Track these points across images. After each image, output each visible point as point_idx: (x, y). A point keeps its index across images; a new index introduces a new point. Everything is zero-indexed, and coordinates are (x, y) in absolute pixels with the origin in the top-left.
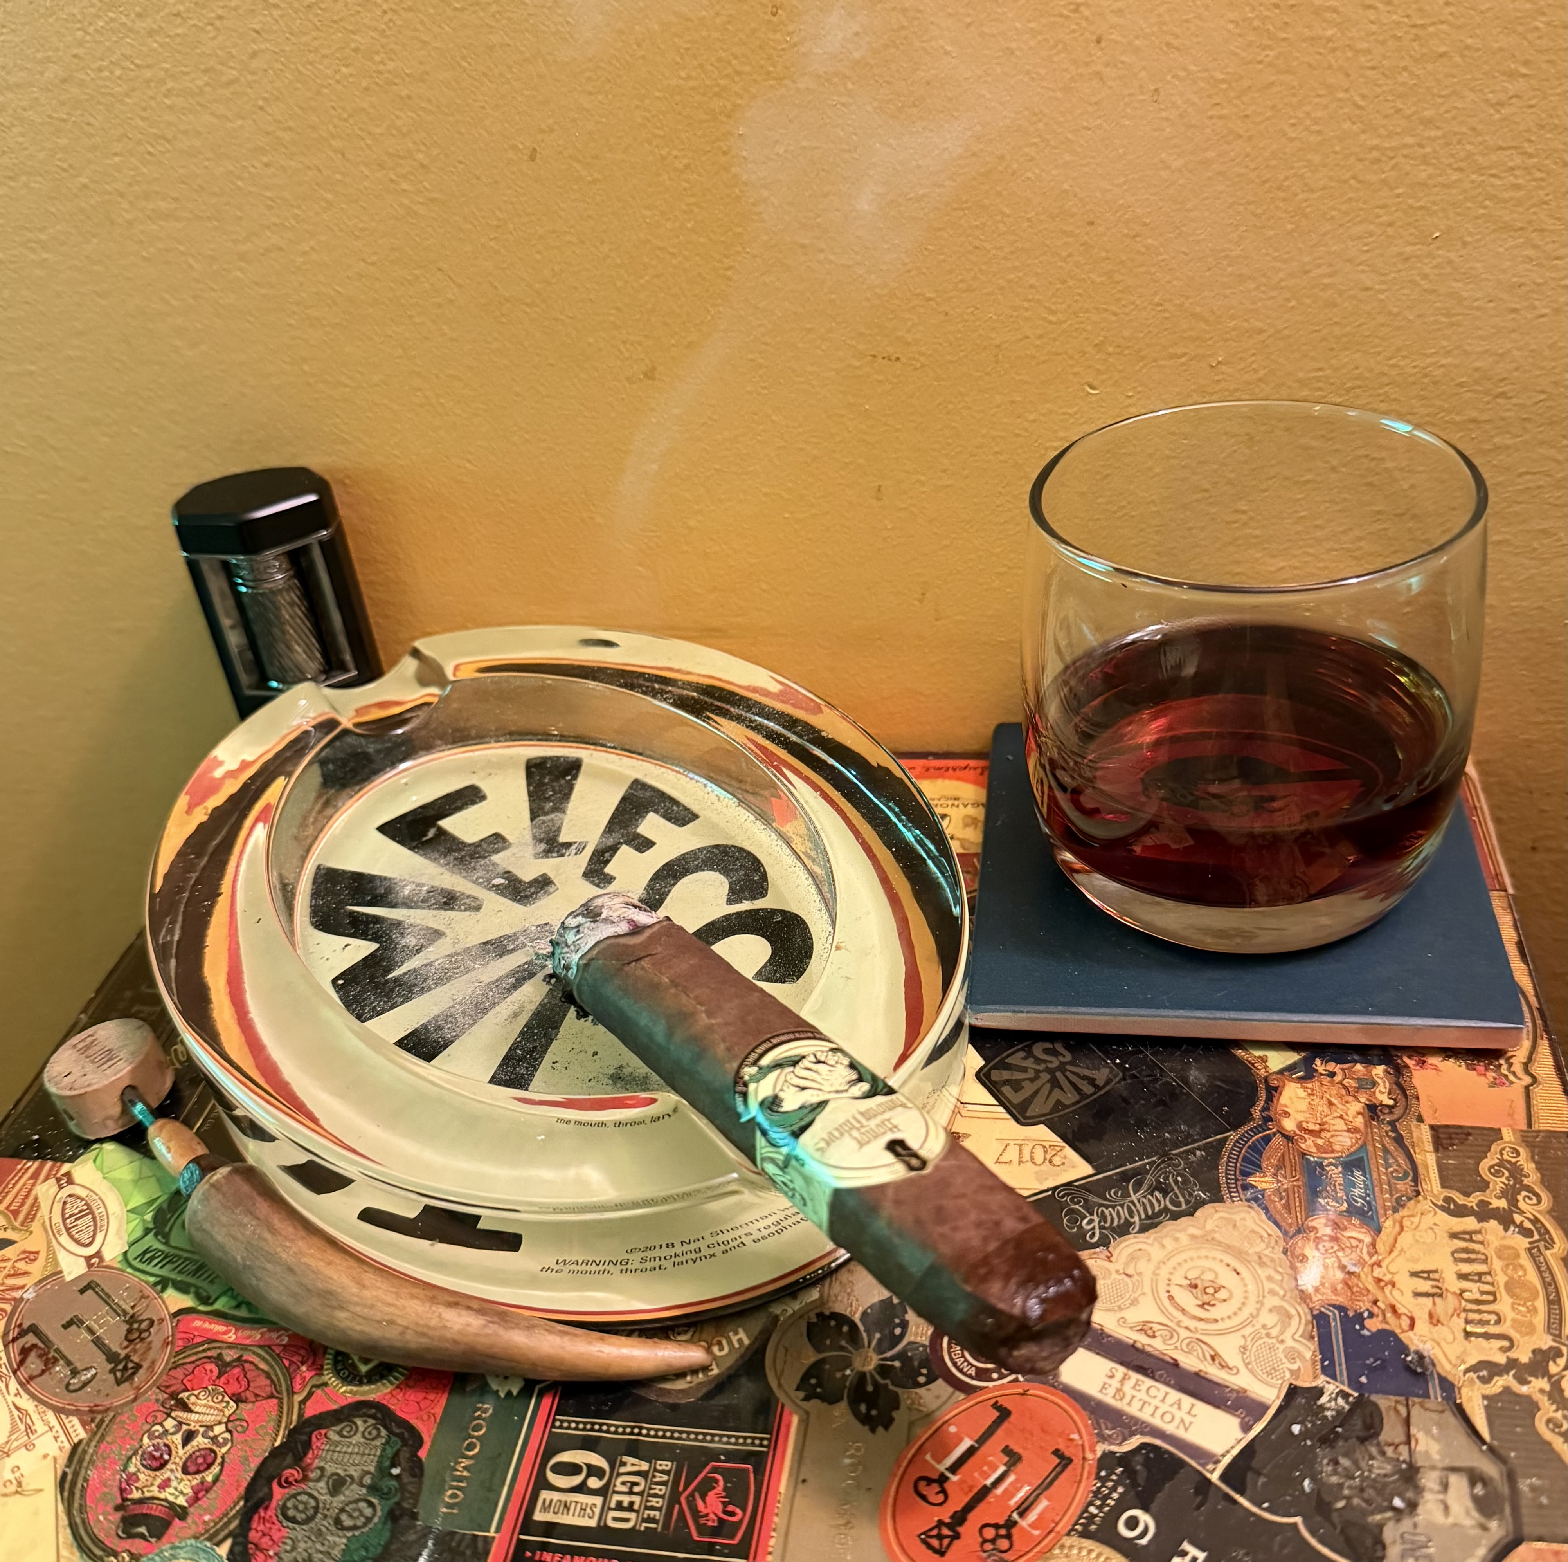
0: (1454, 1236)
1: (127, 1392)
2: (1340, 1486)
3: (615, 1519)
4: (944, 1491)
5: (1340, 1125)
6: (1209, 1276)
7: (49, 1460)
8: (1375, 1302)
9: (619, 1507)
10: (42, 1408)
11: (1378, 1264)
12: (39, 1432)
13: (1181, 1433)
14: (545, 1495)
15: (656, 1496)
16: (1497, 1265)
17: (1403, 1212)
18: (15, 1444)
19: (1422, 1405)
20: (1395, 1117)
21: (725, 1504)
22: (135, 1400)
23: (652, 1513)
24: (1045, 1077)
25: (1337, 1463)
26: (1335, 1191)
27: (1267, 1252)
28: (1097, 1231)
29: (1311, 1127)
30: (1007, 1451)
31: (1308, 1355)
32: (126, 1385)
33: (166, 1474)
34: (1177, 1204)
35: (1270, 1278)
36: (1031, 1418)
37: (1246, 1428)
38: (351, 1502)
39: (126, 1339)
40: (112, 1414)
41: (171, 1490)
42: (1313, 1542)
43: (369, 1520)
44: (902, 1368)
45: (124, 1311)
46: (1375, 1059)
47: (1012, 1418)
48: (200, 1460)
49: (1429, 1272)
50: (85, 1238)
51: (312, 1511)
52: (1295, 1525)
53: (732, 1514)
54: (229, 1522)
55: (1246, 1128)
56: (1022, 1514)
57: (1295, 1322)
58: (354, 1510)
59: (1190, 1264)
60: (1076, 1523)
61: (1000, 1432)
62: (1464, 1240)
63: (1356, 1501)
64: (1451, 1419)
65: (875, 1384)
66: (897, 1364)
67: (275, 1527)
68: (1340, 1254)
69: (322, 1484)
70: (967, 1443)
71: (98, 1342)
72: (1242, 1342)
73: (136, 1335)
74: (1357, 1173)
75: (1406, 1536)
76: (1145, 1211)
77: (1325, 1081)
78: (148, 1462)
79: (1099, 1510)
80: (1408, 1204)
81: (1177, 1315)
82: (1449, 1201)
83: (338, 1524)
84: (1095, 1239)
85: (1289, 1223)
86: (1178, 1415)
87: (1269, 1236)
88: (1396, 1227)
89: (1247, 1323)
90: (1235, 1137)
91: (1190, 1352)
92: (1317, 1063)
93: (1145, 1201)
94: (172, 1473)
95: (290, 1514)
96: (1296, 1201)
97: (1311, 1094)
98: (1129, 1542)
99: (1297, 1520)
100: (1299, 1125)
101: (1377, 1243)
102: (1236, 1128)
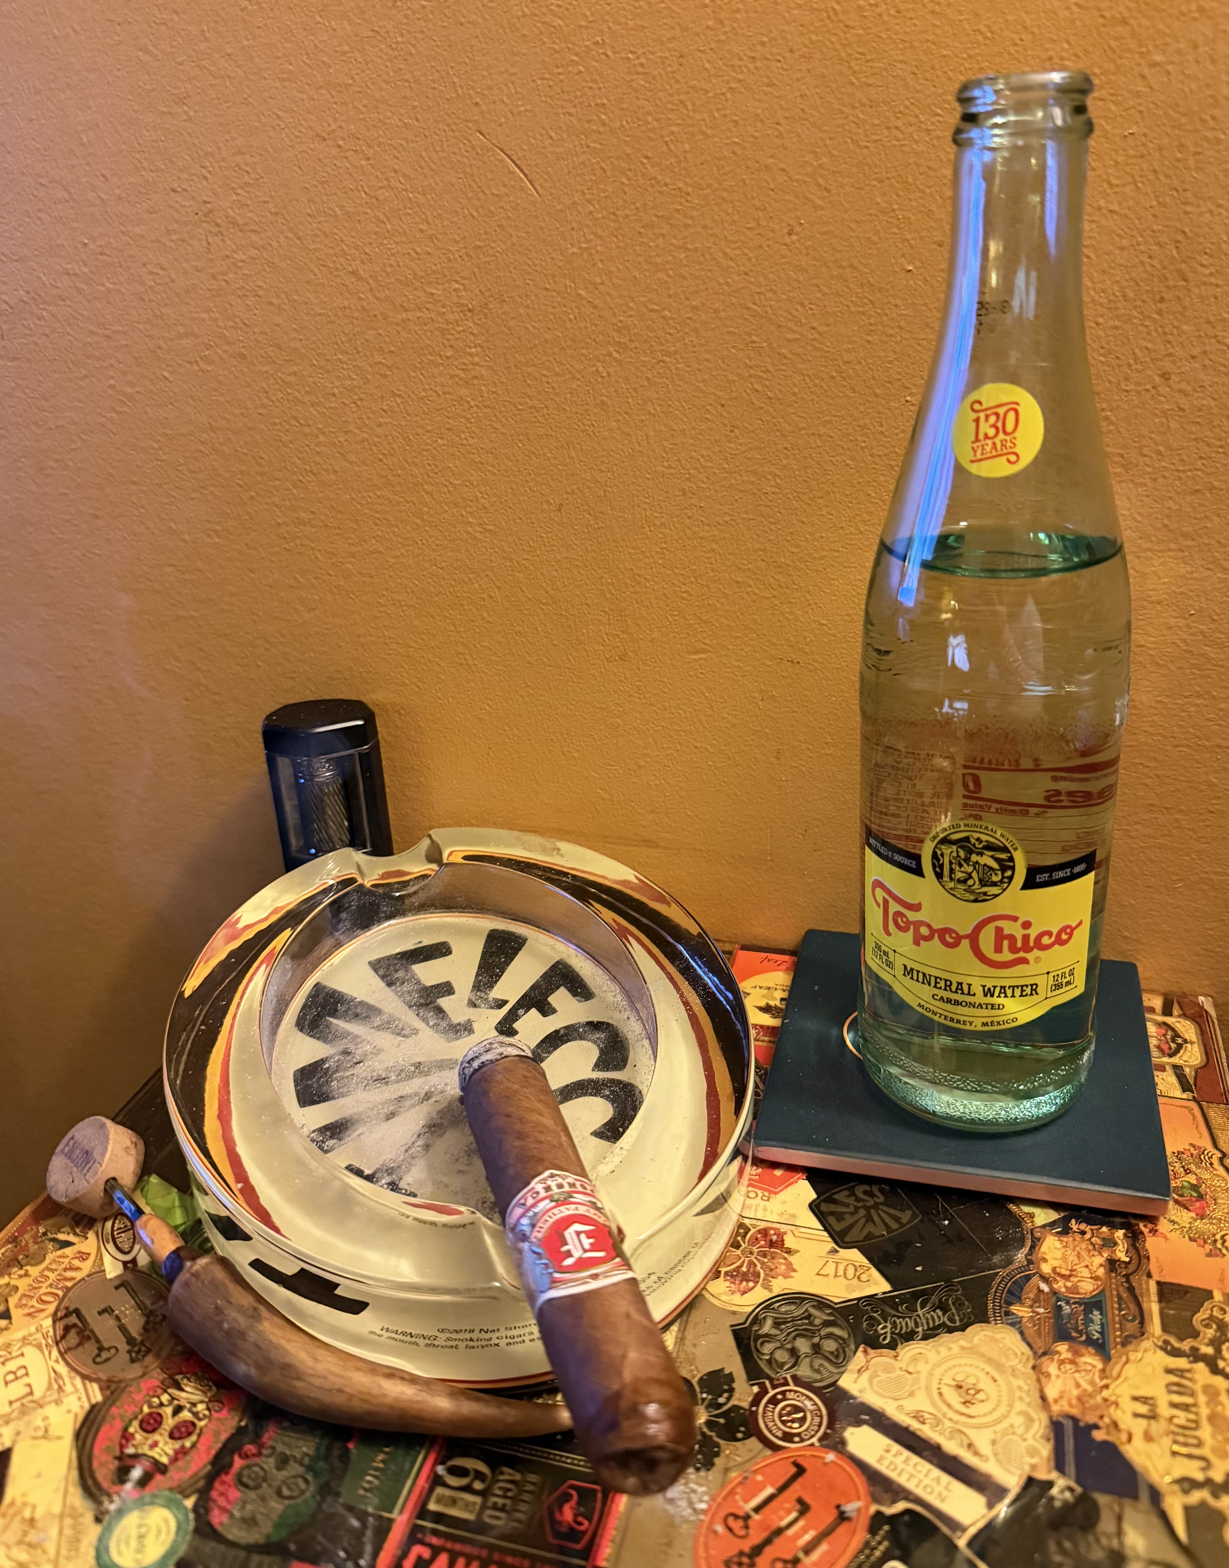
0: (1169, 1371)
1: (136, 1370)
3: (491, 1517)
4: (747, 1527)
5: (1086, 1273)
6: (971, 1380)
7: (72, 1416)
8: (1102, 1417)
9: (495, 1507)
10: (72, 1374)
11: (1107, 1387)
12: (68, 1392)
13: (937, 1504)
14: (440, 1490)
15: (523, 1501)
16: (1202, 1399)
17: (1130, 1347)
18: (48, 1399)
19: (1133, 1505)
20: (1129, 1271)
21: (576, 1515)
22: (142, 1376)
23: (520, 1516)
25: (1059, 1544)
26: (1078, 1323)
27: (1020, 1366)
29: (1063, 1272)
30: (800, 1501)
31: (1045, 1453)
33: (156, 1437)
34: (952, 1320)
35: (1020, 1388)
37: (990, 1505)
38: (293, 1477)
40: (123, 1385)
41: (157, 1450)
43: (303, 1492)
44: (725, 1424)
46: (1118, 1224)
47: (806, 1475)
48: (183, 1430)
49: (1147, 1398)
50: (126, 1247)
51: (261, 1480)
53: (581, 1524)
54: (198, 1480)
57: (1037, 1425)
58: (293, 1484)
59: (958, 1369)
61: (796, 1486)
62: (1177, 1376)
64: (1155, 1519)
65: (703, 1435)
66: (722, 1421)
67: (231, 1490)
68: (1077, 1375)
69: (272, 1460)
70: (769, 1491)
72: (993, 1436)
73: (151, 1325)
74: (1096, 1313)
76: (928, 1323)
77: (1078, 1237)
78: (144, 1425)
79: (868, 1557)
80: (1135, 1341)
81: (945, 1409)
82: (1166, 1342)
83: (279, 1493)
84: (887, 1341)
85: (1040, 1344)
86: (938, 1489)
87: (1023, 1353)
88: (1124, 1359)
89: (999, 1421)
90: (1002, 1272)
91: (951, 1438)
92: (1073, 1221)
93: (928, 1316)
94: (161, 1437)
95: (245, 1480)
96: (1046, 1328)
97: (1065, 1246)
100: (1054, 1269)
101: (1108, 1369)
102: (1005, 1266)
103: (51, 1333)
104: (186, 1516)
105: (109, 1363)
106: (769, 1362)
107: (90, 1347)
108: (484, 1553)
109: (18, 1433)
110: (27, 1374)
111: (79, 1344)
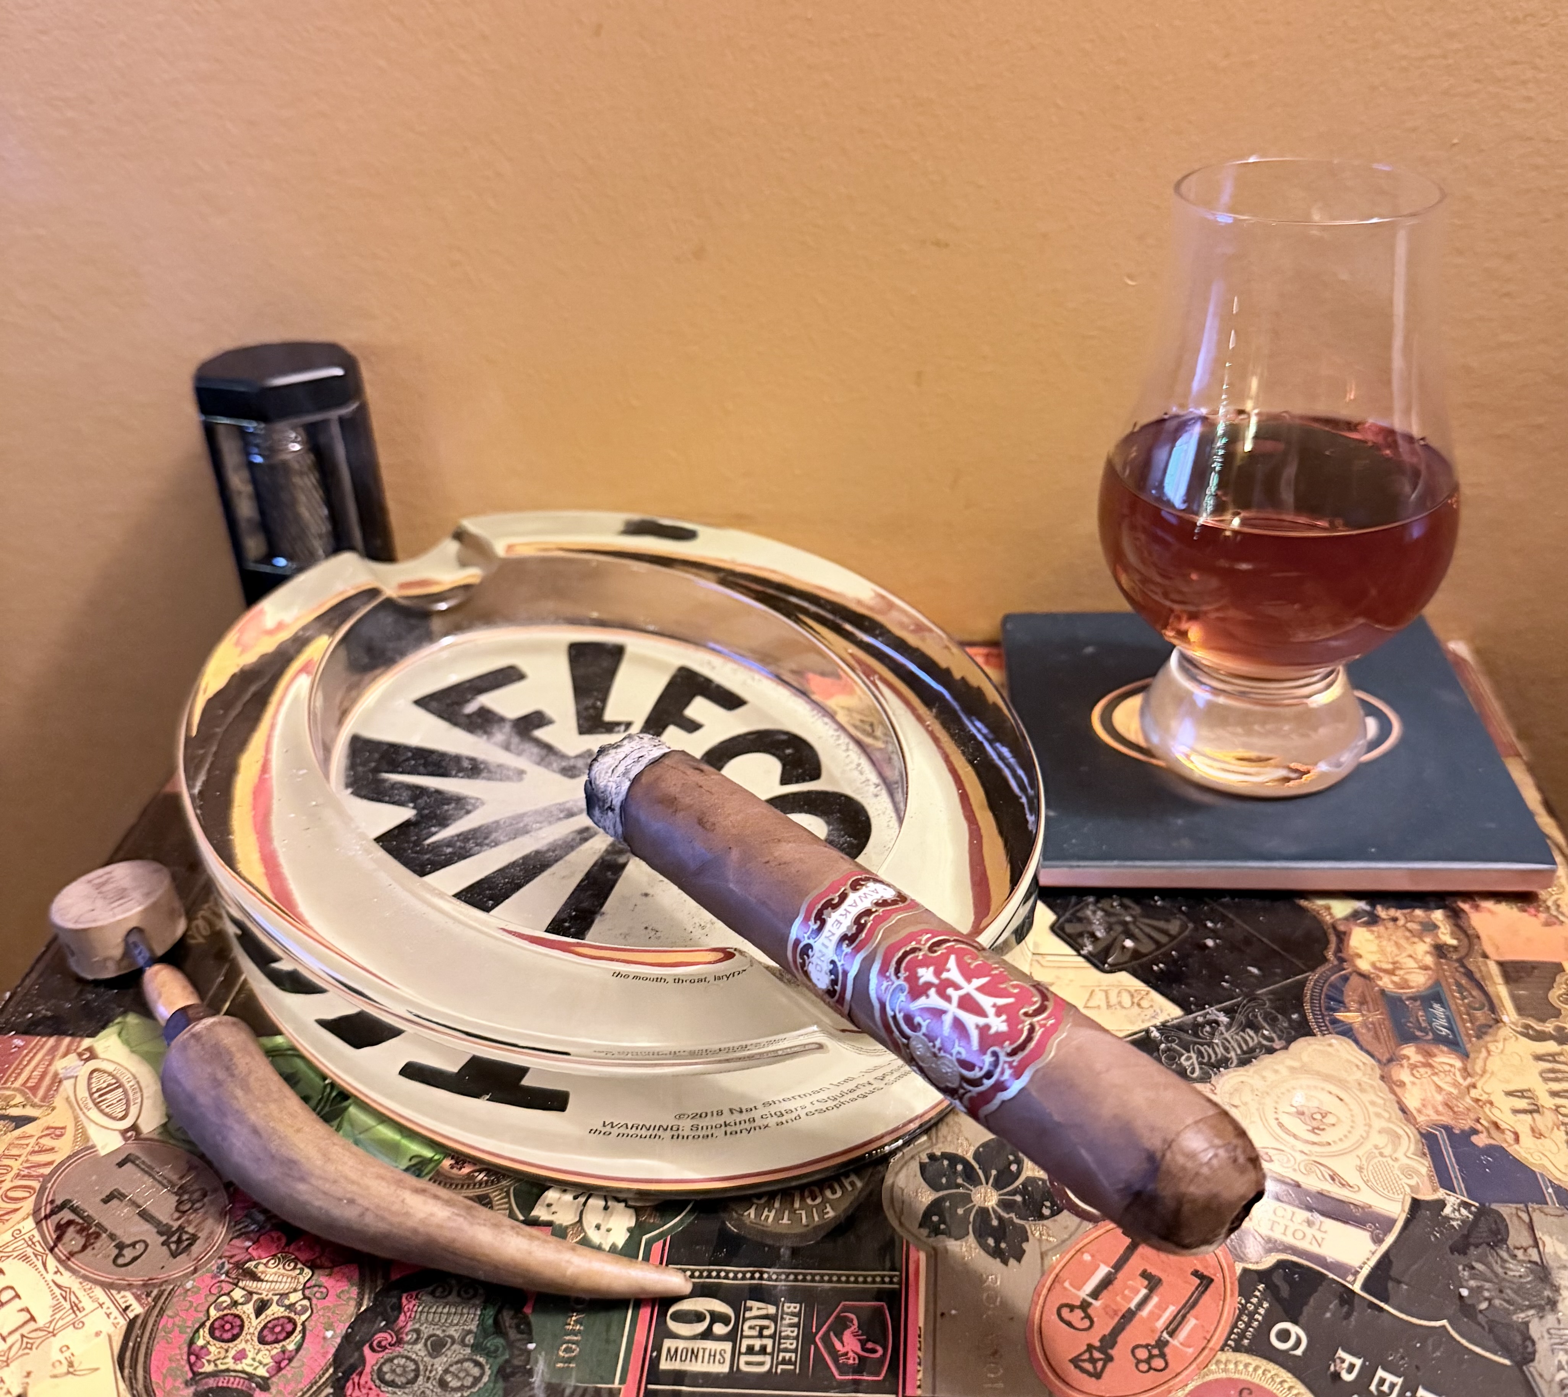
0: (1539, 1058)
2: (1480, 1289)
3: (748, 1363)
4: (1088, 1317)
5: (1411, 964)
6: (1314, 1103)
7: (104, 1338)
8: (1478, 1120)
9: (750, 1350)
11: (1474, 1086)
12: (88, 1309)
13: (1314, 1249)
14: (668, 1343)
15: (787, 1337)
17: (1488, 1038)
18: (61, 1323)
19: (1542, 1212)
20: (1460, 955)
21: (863, 1343)
22: (195, 1271)
23: (787, 1356)
25: (1473, 1268)
26: (1418, 1020)
27: (1365, 1079)
29: (1384, 966)
31: (1424, 1170)
32: (183, 1256)
33: (240, 1344)
34: (1268, 1039)
35: (1373, 1103)
37: (1378, 1241)
38: (457, 1363)
39: (177, 1209)
40: (168, 1287)
41: (248, 1360)
42: (1464, 1342)
43: (477, 1378)
44: (1023, 1202)
45: (170, 1182)
46: (1432, 904)
48: (278, 1329)
49: (1521, 1091)
50: (117, 1111)
51: (412, 1373)
52: (1443, 1327)
54: (322, 1388)
55: (1320, 970)
56: (1172, 1334)
57: (1405, 1141)
58: (460, 1371)
60: (1228, 1338)
62: (1549, 1061)
63: (1497, 1301)
65: (1000, 1218)
66: (1018, 1198)
67: (372, 1393)
68: (1435, 1078)
69: (420, 1346)
70: (1103, 1270)
71: (145, 1215)
72: (1358, 1163)
74: (1436, 1006)
75: (1552, 1331)
76: (1240, 1047)
77: (1390, 924)
78: (218, 1333)
79: (1248, 1325)
80: (1490, 1030)
81: (1291, 1140)
82: (1527, 1027)
83: (443, 1384)
84: (1195, 1075)
85: (1381, 1051)
86: (1309, 1233)
87: (1364, 1064)
88: (1484, 1053)
89: (1359, 1145)
90: (1313, 977)
91: (1309, 1172)
92: (1379, 909)
93: (1239, 1038)
94: (247, 1343)
95: (388, 1377)
96: (1383, 1033)
97: (1379, 937)
98: (1285, 1352)
99: (1444, 1322)
100: (1373, 965)
101: (1469, 1066)
102: (1313, 969)
103: (38, 1238)
105: (139, 1260)
107: (105, 1247)
109: (28, 1374)
110: (18, 1296)
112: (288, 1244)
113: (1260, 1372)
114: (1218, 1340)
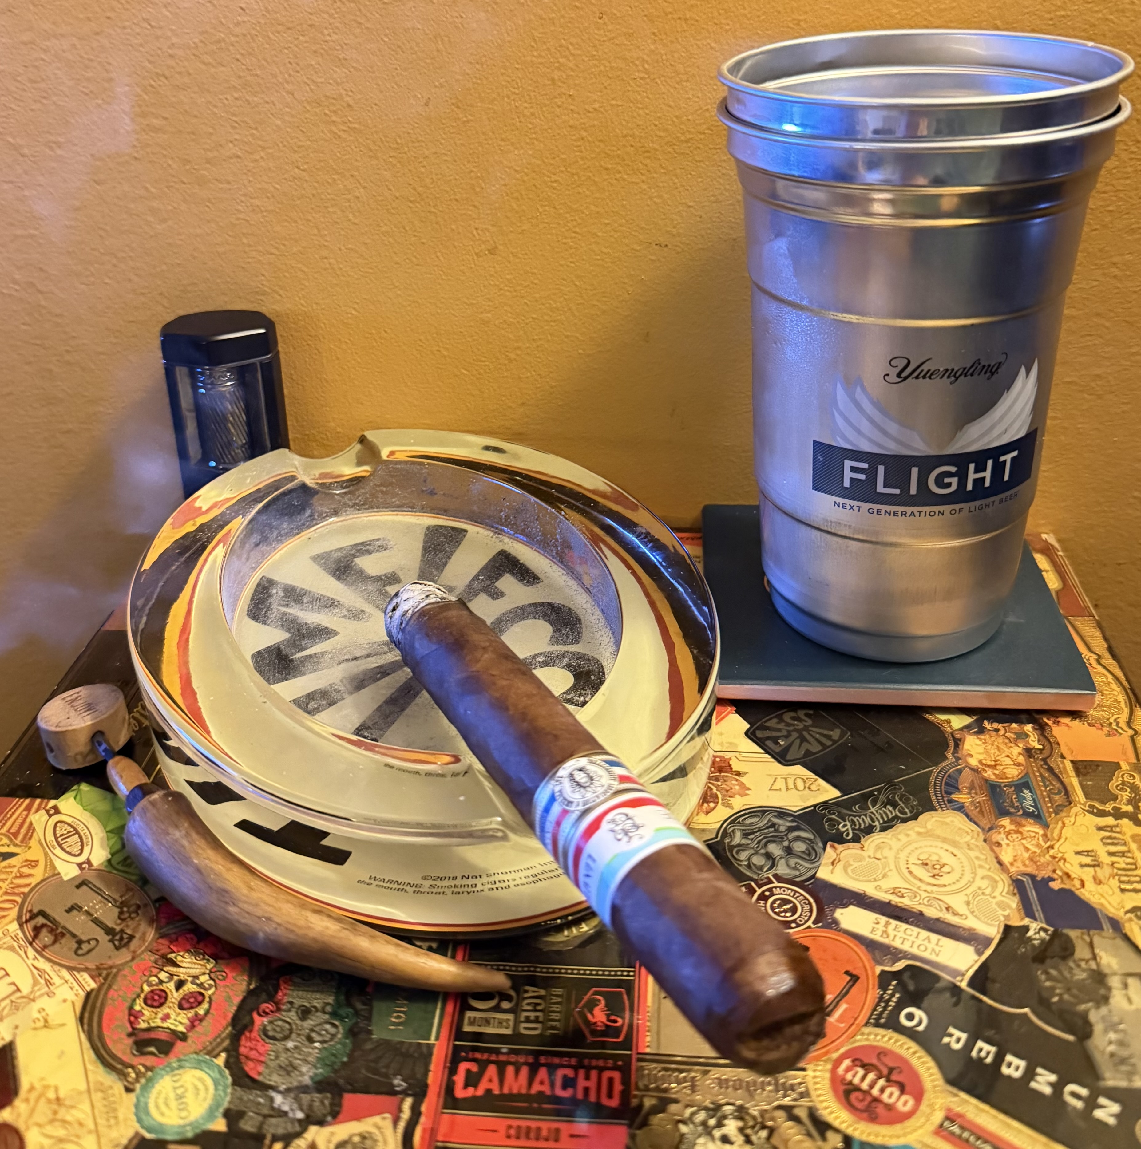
0: (1100, 829)
2: (1053, 988)
3: (526, 1028)
5: (1008, 761)
6: (934, 858)
7: (69, 1004)
8: (1054, 871)
9: (528, 1020)
10: (57, 968)
12: (57, 984)
13: (933, 957)
14: (469, 1014)
15: (555, 1011)
16: (1134, 846)
17: (1063, 814)
18: (38, 993)
19: (1100, 934)
20: (1045, 756)
21: (608, 1016)
24: (795, 735)
25: (1047, 973)
26: (1013, 801)
27: (973, 841)
28: (851, 832)
29: (989, 763)
31: (1014, 905)
33: (165, 1010)
35: (977, 858)
36: (825, 951)
37: (980, 953)
38: (318, 1025)
39: (119, 918)
40: (115, 970)
41: (171, 1021)
42: (1042, 1024)
43: (333, 1036)
46: (1025, 720)
48: (192, 999)
49: (1088, 851)
50: (75, 850)
51: (288, 1032)
52: (1025, 1015)
53: (615, 1021)
54: (223, 1041)
55: (943, 764)
57: (1000, 885)
58: (321, 1029)
59: (920, 850)
60: (870, 1018)
62: (1108, 831)
63: (1066, 997)
64: (1120, 942)
67: (259, 1044)
68: (1024, 842)
69: (293, 1013)
71: (96, 921)
72: (966, 899)
74: (1026, 791)
75: (1106, 1017)
77: (993, 734)
78: (149, 1002)
79: (885, 1009)
80: (1065, 809)
81: (917, 883)
82: (1092, 807)
83: (310, 1039)
85: (985, 822)
86: (930, 946)
87: (972, 831)
88: (1060, 824)
89: (967, 886)
90: (937, 770)
91: (931, 906)
92: (986, 722)
94: (171, 1010)
95: (270, 1033)
96: (987, 809)
97: (985, 743)
98: (911, 1029)
99: (1026, 1010)
100: (980, 762)
101: (1049, 834)
102: (936, 764)
103: (21, 935)
104: (221, 1072)
106: (749, 866)
108: (531, 1059)
109: (16, 1027)
110: (7, 974)
111: (55, 942)
112: (198, 942)
113: (892, 1041)
114: (863, 1018)
